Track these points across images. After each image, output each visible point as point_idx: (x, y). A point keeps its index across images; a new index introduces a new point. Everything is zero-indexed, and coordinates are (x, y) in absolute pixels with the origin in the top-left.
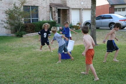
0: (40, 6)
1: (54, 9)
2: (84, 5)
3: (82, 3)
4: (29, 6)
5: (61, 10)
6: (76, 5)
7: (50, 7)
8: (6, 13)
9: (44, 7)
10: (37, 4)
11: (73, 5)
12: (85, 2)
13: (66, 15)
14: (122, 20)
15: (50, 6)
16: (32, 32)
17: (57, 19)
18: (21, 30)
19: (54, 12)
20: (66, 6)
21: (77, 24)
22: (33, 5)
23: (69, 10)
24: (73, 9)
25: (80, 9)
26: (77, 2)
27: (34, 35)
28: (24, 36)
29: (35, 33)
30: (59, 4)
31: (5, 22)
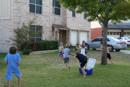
0: (44, 26)
1: (56, 29)
2: (81, 27)
3: (80, 25)
4: (35, 26)
5: (61, 31)
6: (75, 27)
7: (53, 28)
8: (15, 32)
9: (47, 28)
10: (42, 24)
11: (72, 26)
12: (82, 24)
13: (66, 35)
14: (119, 43)
15: (52, 26)
16: (37, 51)
17: (58, 39)
18: (28, 48)
19: (56, 32)
20: (66, 27)
21: (76, 45)
22: (38, 25)
23: (69, 31)
24: (73, 30)
25: (77, 31)
26: (76, 24)
27: (39, 53)
28: (31, 54)
29: (40, 51)
30: (59, 25)
31: (13, 40)
